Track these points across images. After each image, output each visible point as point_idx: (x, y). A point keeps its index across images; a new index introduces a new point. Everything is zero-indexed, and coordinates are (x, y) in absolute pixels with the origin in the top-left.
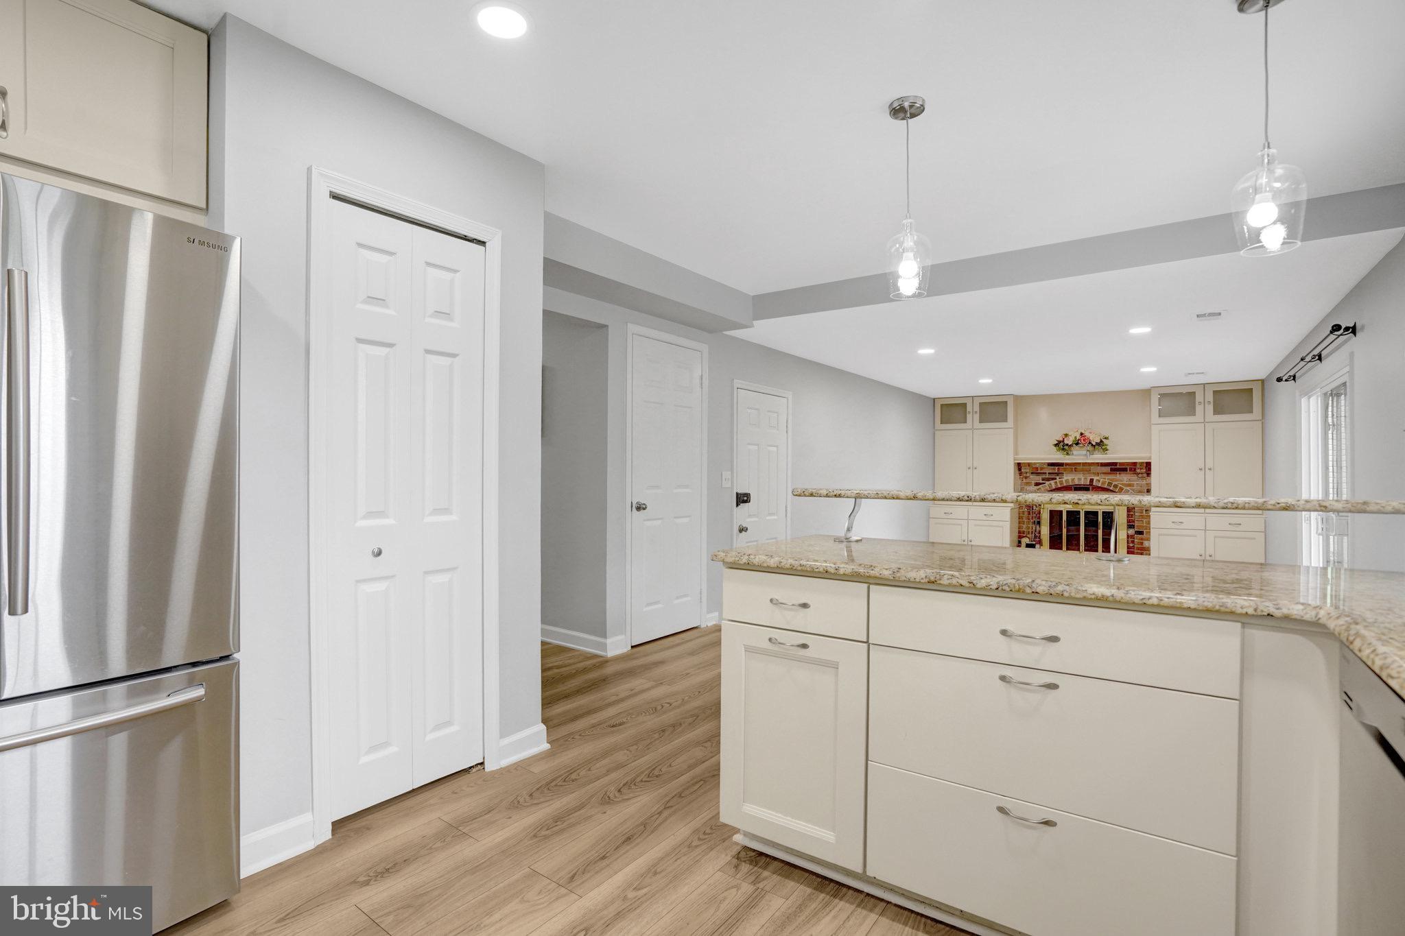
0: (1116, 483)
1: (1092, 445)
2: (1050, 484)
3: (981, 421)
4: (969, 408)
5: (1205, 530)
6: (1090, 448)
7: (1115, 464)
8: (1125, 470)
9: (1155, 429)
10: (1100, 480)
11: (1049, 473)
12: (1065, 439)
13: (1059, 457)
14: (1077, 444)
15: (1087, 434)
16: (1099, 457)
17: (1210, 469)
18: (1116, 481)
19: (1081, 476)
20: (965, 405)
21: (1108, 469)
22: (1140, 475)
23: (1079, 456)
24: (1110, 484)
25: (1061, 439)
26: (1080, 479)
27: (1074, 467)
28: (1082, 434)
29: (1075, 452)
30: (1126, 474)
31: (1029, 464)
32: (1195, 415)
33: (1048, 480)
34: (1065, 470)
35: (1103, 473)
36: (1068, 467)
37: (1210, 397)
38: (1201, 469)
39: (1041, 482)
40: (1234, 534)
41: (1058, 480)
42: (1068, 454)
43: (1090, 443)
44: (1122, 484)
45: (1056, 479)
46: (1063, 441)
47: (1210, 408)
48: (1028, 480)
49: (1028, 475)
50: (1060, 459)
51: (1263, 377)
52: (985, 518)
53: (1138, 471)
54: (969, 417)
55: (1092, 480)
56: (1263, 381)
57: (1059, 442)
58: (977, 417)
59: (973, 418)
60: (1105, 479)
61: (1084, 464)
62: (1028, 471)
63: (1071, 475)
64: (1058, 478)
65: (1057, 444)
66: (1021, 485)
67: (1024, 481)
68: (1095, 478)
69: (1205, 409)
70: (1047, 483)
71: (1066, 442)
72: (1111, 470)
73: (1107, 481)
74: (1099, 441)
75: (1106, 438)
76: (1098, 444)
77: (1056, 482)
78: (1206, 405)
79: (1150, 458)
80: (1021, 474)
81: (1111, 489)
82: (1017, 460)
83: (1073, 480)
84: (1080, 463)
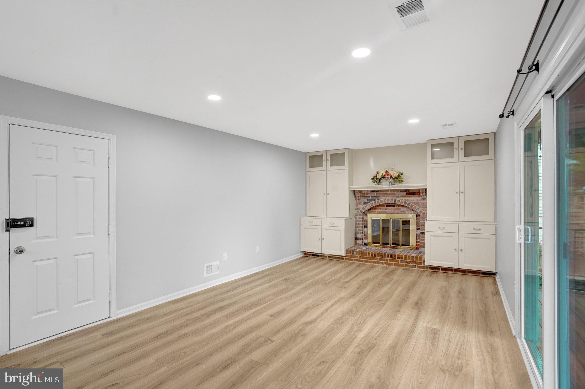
0: (409, 202)
1: (393, 178)
2: (372, 203)
3: (331, 165)
4: (324, 158)
5: (458, 233)
6: (391, 180)
7: (408, 190)
8: (414, 194)
9: (429, 167)
10: (401, 200)
11: (372, 197)
12: (377, 175)
13: (374, 186)
14: (384, 178)
15: (389, 171)
16: (398, 186)
17: (462, 192)
18: (409, 201)
19: (389, 198)
20: (322, 156)
21: (404, 193)
22: (422, 197)
23: (385, 185)
24: (405, 203)
25: (375, 175)
26: (388, 200)
27: (385, 192)
28: (386, 172)
29: (383, 183)
30: (415, 196)
31: (360, 191)
32: (453, 157)
33: (371, 200)
34: (380, 194)
35: (402, 196)
36: (382, 192)
37: (462, 145)
38: (457, 193)
39: (367, 202)
40: (477, 236)
41: (376, 201)
42: (378, 184)
43: (391, 177)
44: (413, 203)
45: (375, 200)
46: (376, 176)
47: (462, 152)
48: (360, 201)
49: (360, 198)
50: (374, 188)
51: (495, 131)
52: (331, 225)
53: (421, 194)
54: (324, 163)
55: (395, 201)
56: (495, 134)
57: (374, 177)
58: (329, 163)
59: (326, 164)
60: (403, 199)
61: (391, 191)
62: (359, 195)
63: (384, 197)
64: (376, 199)
65: (373, 178)
66: (356, 204)
67: (358, 202)
68: (397, 199)
69: (459, 154)
70: (371, 202)
71: (378, 177)
72: (407, 194)
73: (404, 201)
74: (396, 176)
75: (402, 174)
76: (396, 178)
77: (375, 202)
78: (460, 151)
79: (427, 186)
80: (356, 197)
81: (406, 206)
82: (351, 189)
83: (385, 200)
84: (388, 190)
